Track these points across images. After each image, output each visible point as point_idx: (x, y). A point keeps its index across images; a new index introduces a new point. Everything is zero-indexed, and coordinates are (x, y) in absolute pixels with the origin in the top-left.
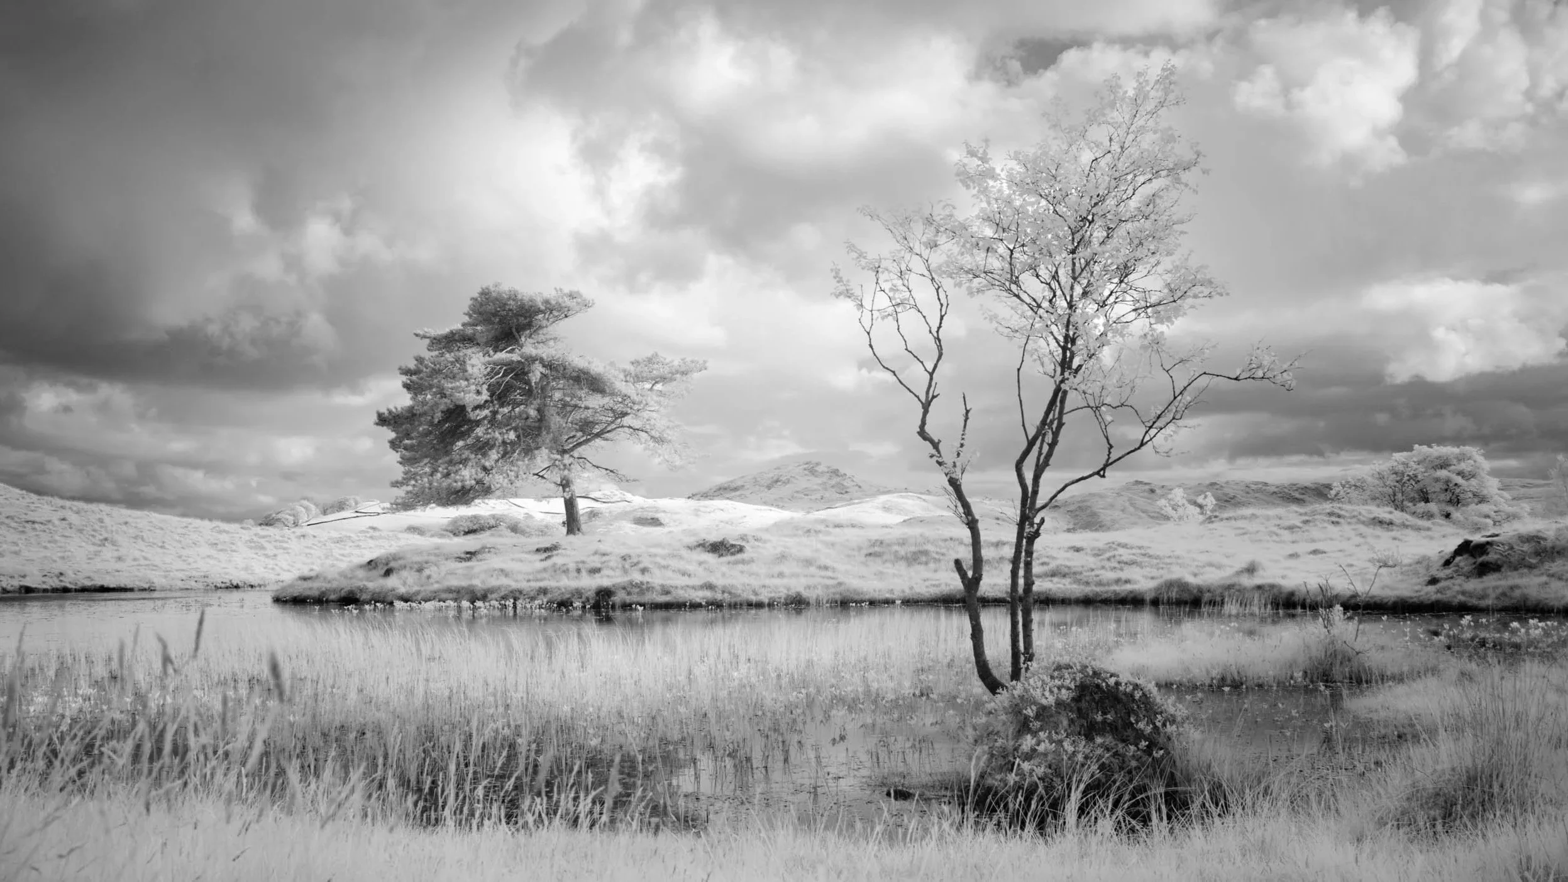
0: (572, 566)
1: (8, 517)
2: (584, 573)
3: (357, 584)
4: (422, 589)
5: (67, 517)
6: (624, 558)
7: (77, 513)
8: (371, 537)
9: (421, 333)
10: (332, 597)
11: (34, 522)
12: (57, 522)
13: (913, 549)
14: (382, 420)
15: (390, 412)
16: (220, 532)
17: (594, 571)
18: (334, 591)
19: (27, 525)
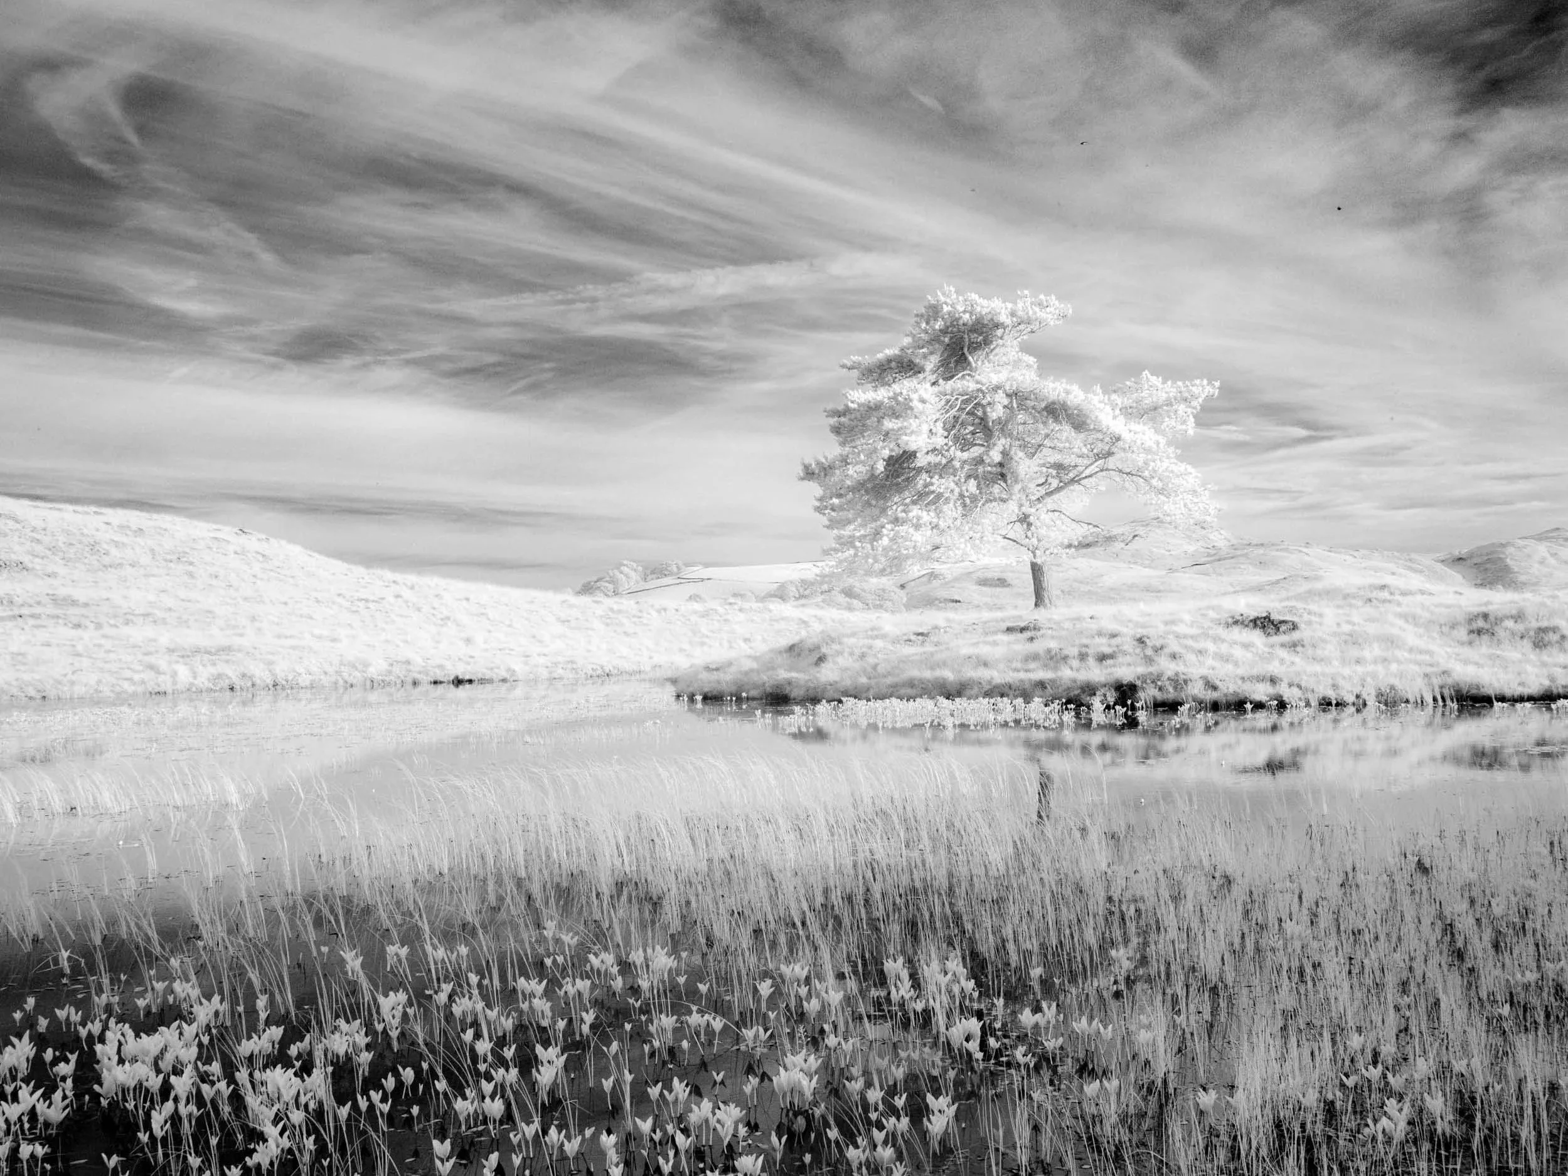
0: (1073, 651)
1: (339, 595)
2: (1091, 661)
3: (783, 675)
4: (873, 682)
5: (403, 593)
6: (1141, 641)
7: (412, 588)
8: (741, 610)
9: (849, 364)
10: (754, 693)
11: (367, 601)
12: (392, 599)
13: (1535, 625)
14: (809, 474)
15: (818, 463)
16: (571, 606)
17: (1102, 658)
18: (755, 687)
19: (359, 604)
